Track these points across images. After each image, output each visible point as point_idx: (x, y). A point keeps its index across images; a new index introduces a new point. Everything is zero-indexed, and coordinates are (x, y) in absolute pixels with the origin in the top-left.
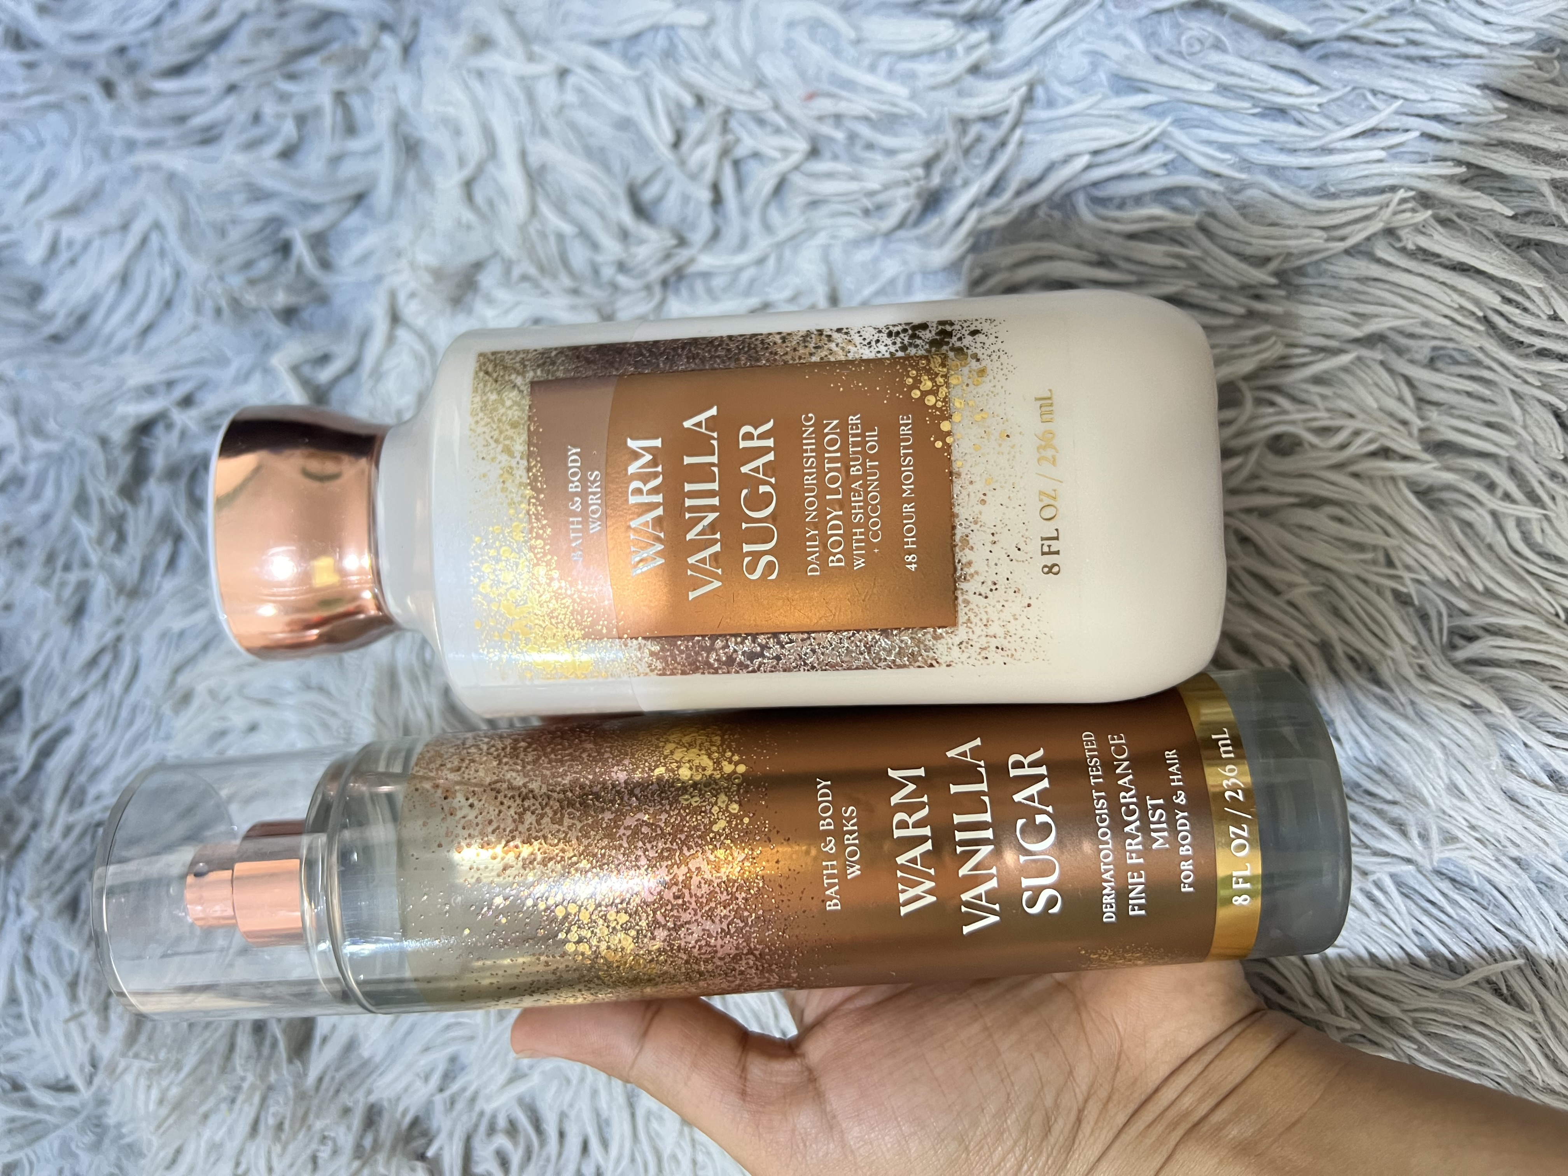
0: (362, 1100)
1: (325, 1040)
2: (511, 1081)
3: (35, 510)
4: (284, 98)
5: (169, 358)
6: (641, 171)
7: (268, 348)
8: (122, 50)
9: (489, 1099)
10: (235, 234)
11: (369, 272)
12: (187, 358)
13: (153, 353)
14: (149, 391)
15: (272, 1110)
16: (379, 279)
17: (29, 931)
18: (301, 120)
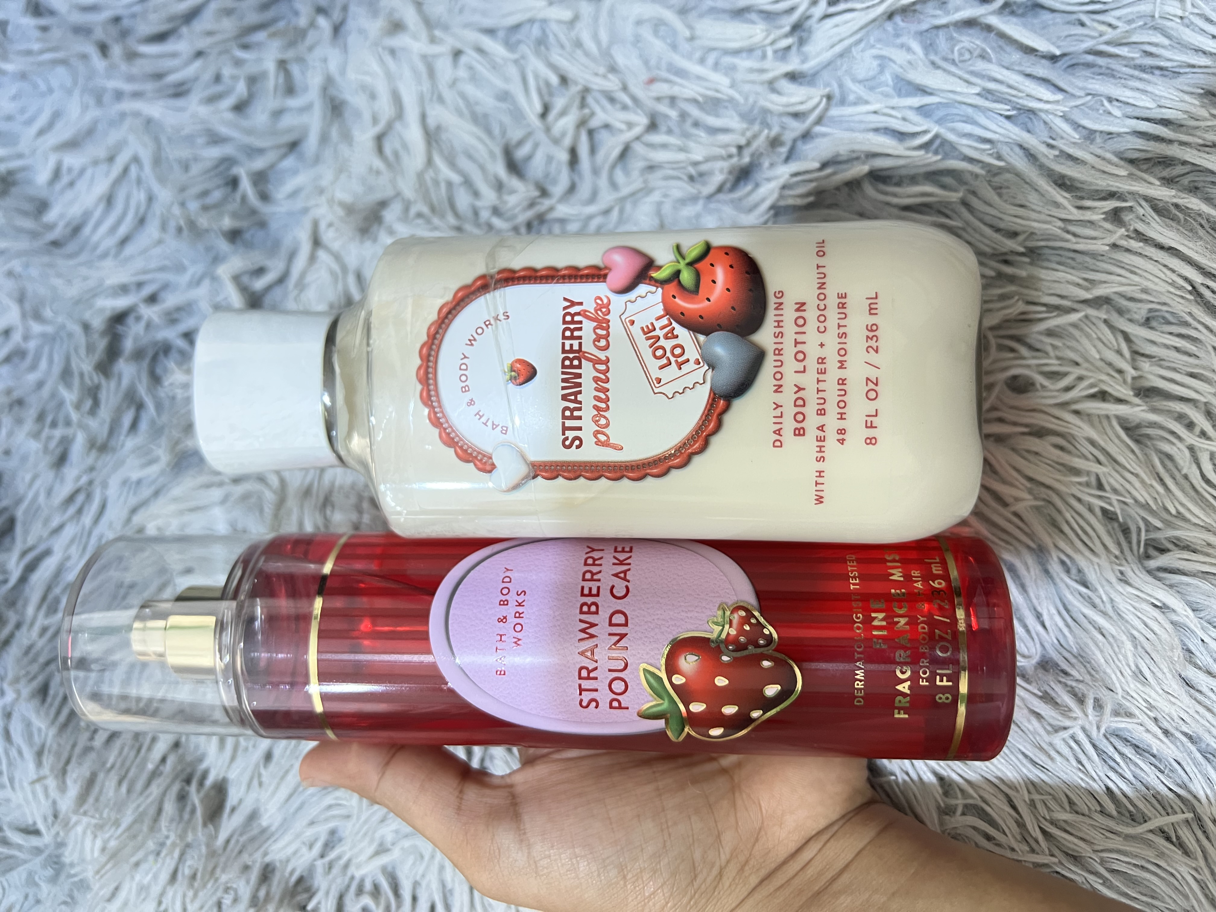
0: (259, 860)
1: (233, 810)
2: (377, 853)
3: (32, 378)
4: (238, 63)
5: (139, 264)
6: (515, 135)
7: (217, 259)
8: (117, 20)
9: (359, 867)
10: (195, 169)
11: (299, 204)
12: (153, 265)
13: (128, 260)
14: (124, 289)
15: (189, 863)
16: (305, 211)
17: (9, 709)
18: (253, 80)
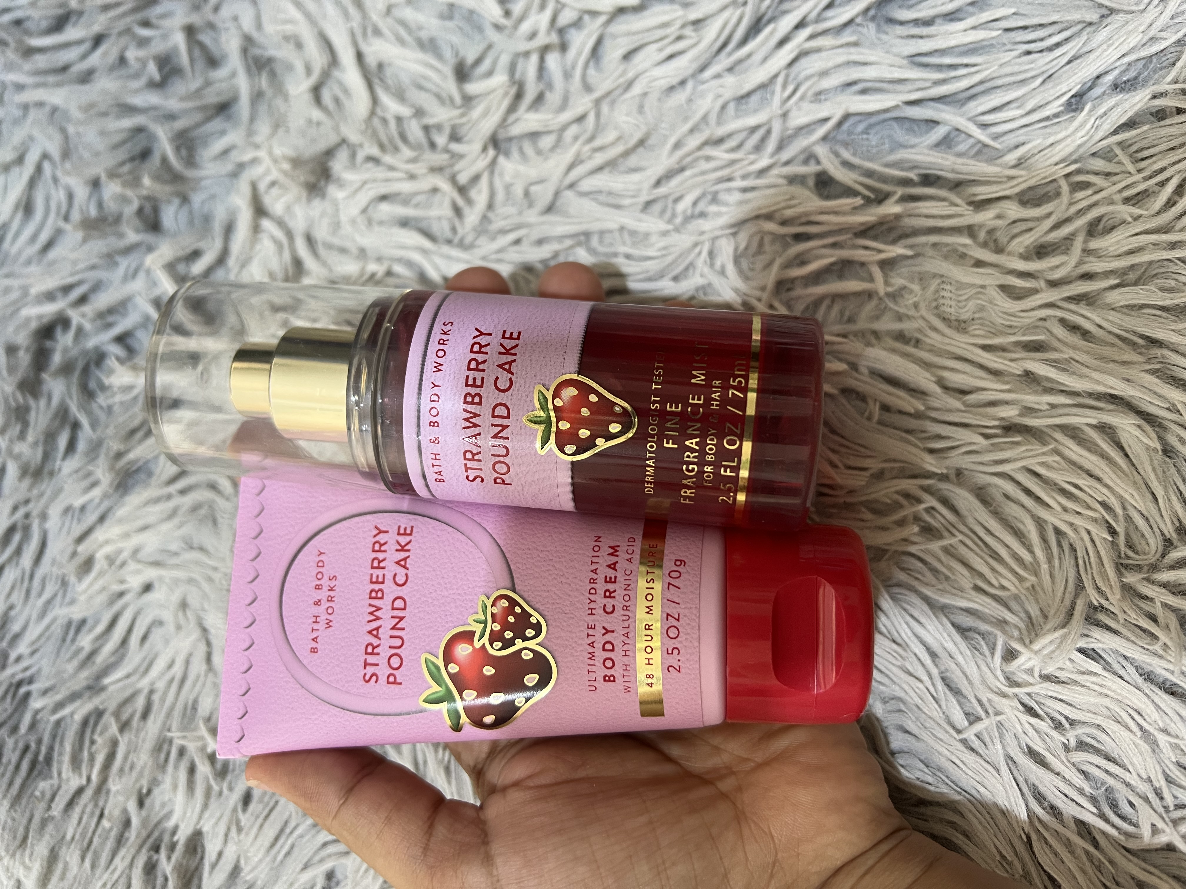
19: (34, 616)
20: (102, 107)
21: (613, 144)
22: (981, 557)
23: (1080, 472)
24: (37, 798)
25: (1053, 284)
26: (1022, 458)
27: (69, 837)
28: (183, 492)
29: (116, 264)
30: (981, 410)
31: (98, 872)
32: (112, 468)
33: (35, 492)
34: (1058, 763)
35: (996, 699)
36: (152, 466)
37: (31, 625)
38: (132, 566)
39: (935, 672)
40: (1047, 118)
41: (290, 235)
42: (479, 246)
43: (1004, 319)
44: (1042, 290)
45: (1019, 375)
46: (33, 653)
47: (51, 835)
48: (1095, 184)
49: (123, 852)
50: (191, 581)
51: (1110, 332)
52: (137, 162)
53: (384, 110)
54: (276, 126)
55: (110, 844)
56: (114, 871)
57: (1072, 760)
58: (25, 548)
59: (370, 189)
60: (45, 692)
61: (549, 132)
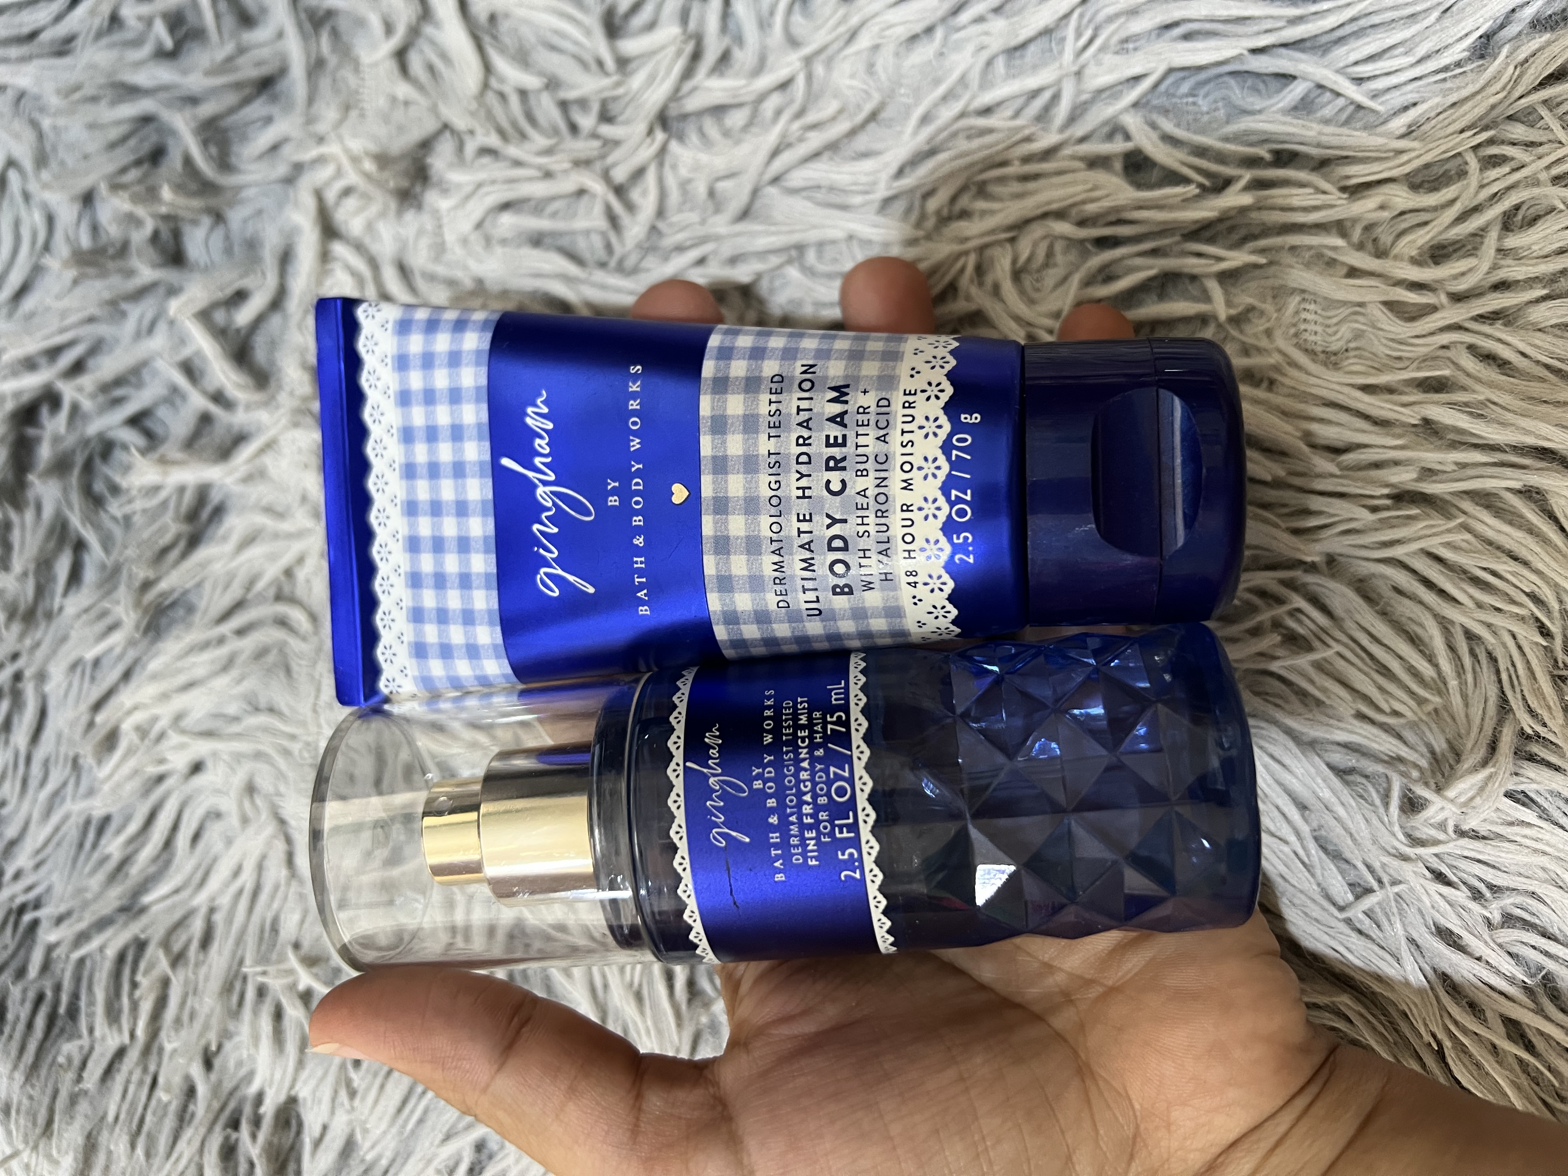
19: (36, 816)
20: (89, 90)
21: (834, 119)
22: (1365, 674)
23: (1499, 554)
24: (61, 1066)
25: (1458, 298)
26: (1420, 538)
27: (110, 1117)
28: (241, 632)
29: (123, 314)
30: (1361, 474)
31: (157, 1161)
32: (137, 604)
33: (28, 642)
34: (1481, 945)
35: (1395, 863)
36: (193, 598)
37: (33, 827)
38: (174, 738)
39: (1305, 829)
40: (1446, 69)
41: (374, 264)
42: (648, 270)
43: (1391, 348)
44: (1443, 307)
45: (1414, 426)
46: (38, 866)
47: (86, 1116)
48: (1513, 159)
49: (188, 1133)
50: (258, 756)
51: (1538, 362)
52: (146, 166)
53: (502, 80)
54: (347, 108)
55: (169, 1123)
56: (178, 1160)
57: (1499, 941)
58: (15, 720)
59: (487, 194)
60: (59, 920)
61: (740, 105)
